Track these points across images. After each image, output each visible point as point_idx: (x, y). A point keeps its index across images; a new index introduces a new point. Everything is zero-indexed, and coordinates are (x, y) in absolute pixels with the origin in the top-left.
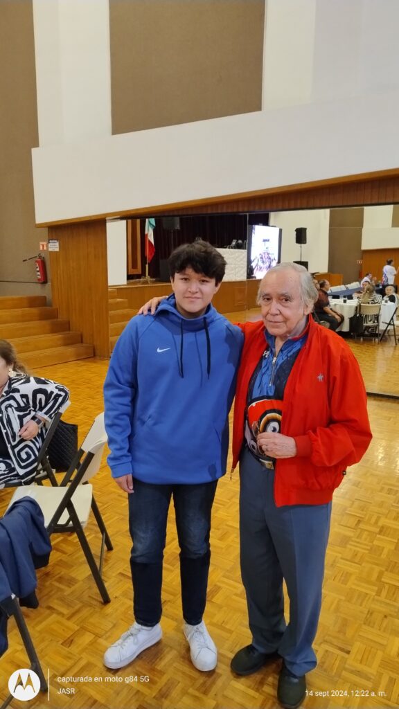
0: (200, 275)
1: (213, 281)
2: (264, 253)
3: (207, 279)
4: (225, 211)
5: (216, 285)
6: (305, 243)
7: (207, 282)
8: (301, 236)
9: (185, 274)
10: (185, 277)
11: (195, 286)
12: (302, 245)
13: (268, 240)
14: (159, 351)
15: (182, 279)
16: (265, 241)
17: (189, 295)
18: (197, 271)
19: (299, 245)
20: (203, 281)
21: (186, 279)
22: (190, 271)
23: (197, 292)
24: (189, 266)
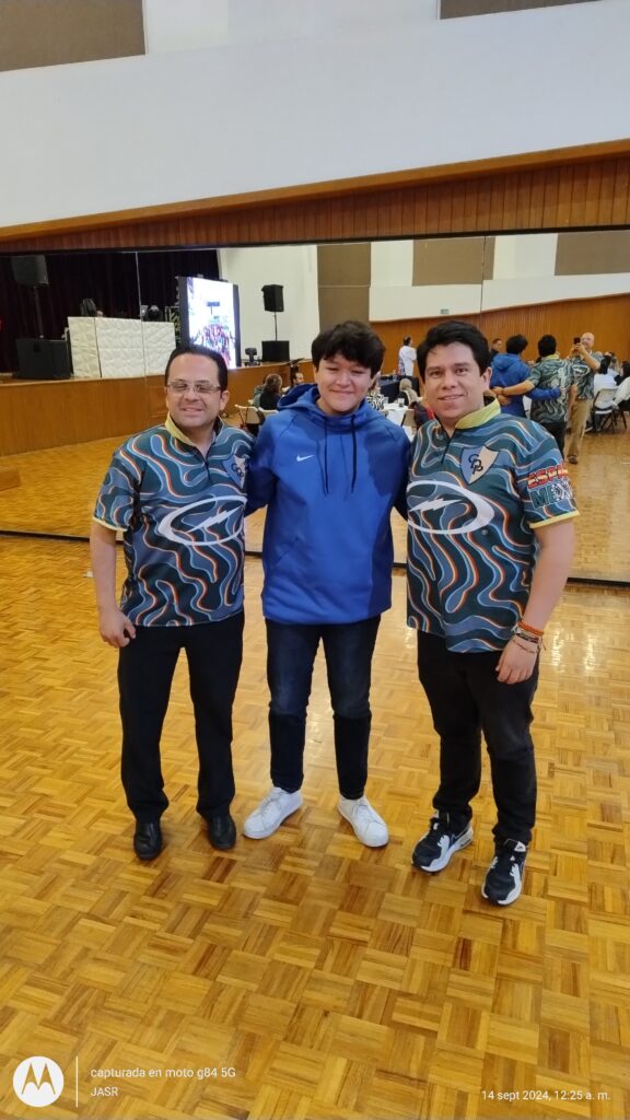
0: (353, 363)
1: (369, 371)
2: (212, 326)
3: (361, 369)
4: (94, 246)
5: (372, 377)
6: (281, 310)
7: (361, 373)
8: (273, 298)
9: (332, 362)
10: (333, 366)
11: (344, 378)
12: (278, 313)
13: (218, 304)
14: (299, 459)
15: (330, 369)
16: (210, 304)
17: (337, 388)
18: (348, 357)
19: (271, 314)
20: (357, 372)
21: (333, 369)
22: (339, 359)
23: (347, 386)
24: (339, 351)
